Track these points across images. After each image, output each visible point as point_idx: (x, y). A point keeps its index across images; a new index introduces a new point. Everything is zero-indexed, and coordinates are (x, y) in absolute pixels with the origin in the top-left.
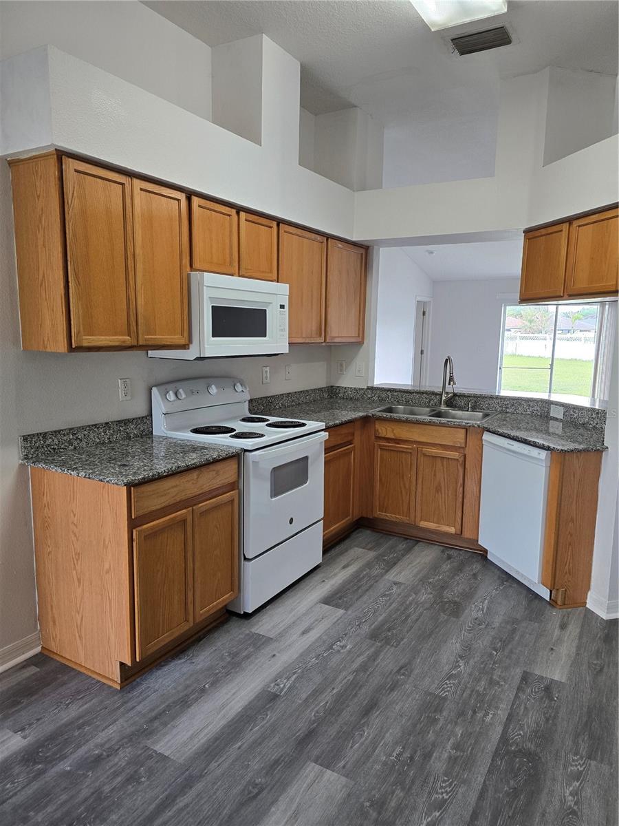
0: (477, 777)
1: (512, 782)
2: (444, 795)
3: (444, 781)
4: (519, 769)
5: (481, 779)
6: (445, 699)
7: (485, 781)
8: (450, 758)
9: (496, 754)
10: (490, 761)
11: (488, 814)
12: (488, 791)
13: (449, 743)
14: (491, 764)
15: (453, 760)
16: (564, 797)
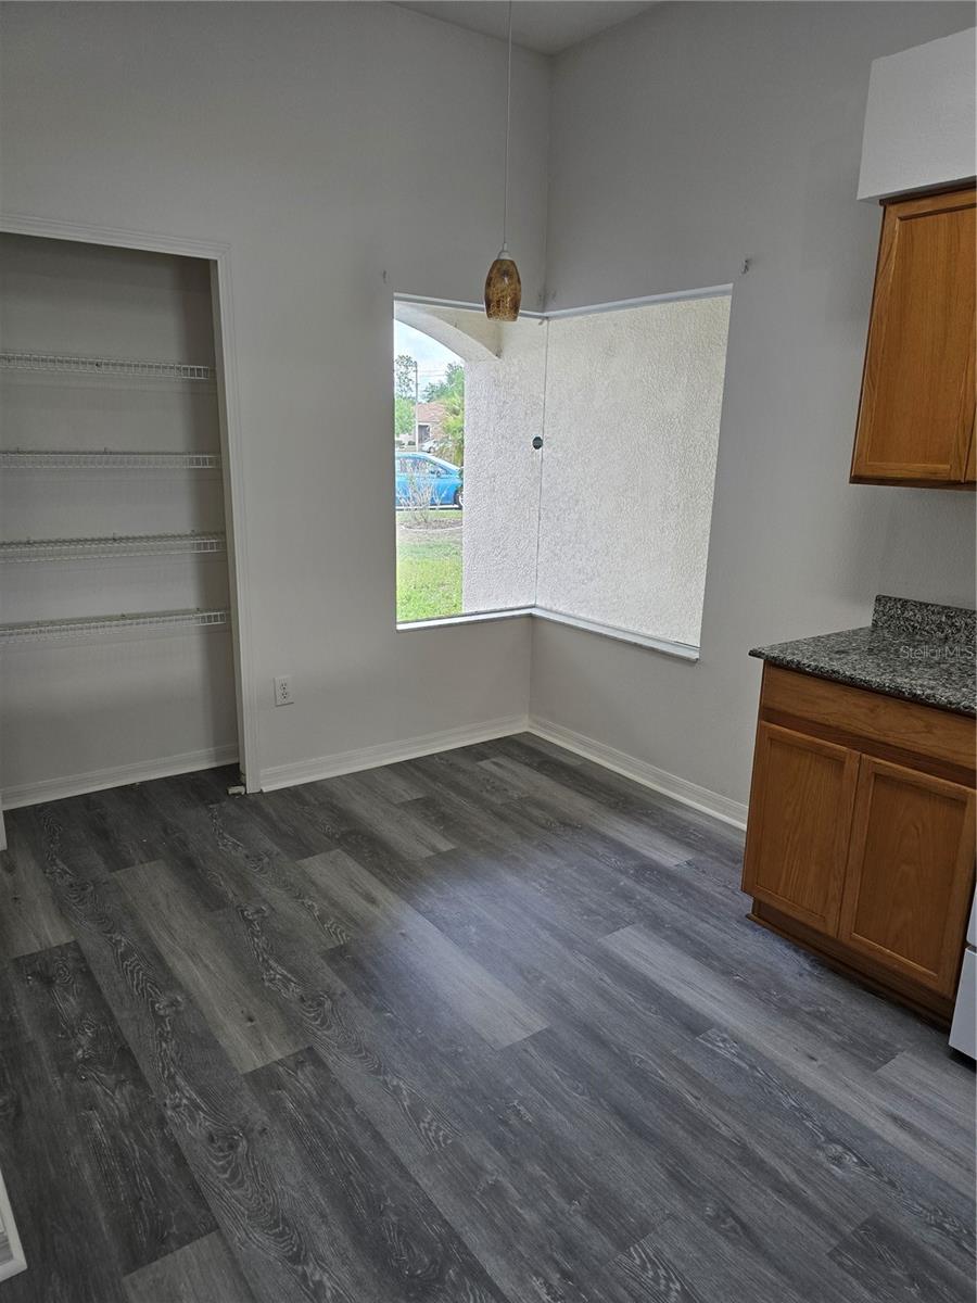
0: (429, 1180)
1: (394, 1219)
2: (427, 1125)
3: (446, 1137)
4: (409, 1247)
5: (424, 1182)
6: (623, 1246)
7: (417, 1184)
8: (481, 1168)
9: (455, 1237)
10: (447, 1218)
11: (370, 1154)
12: (401, 1177)
13: (510, 1185)
14: (440, 1215)
15: (477, 1170)
16: (325, 1270)
